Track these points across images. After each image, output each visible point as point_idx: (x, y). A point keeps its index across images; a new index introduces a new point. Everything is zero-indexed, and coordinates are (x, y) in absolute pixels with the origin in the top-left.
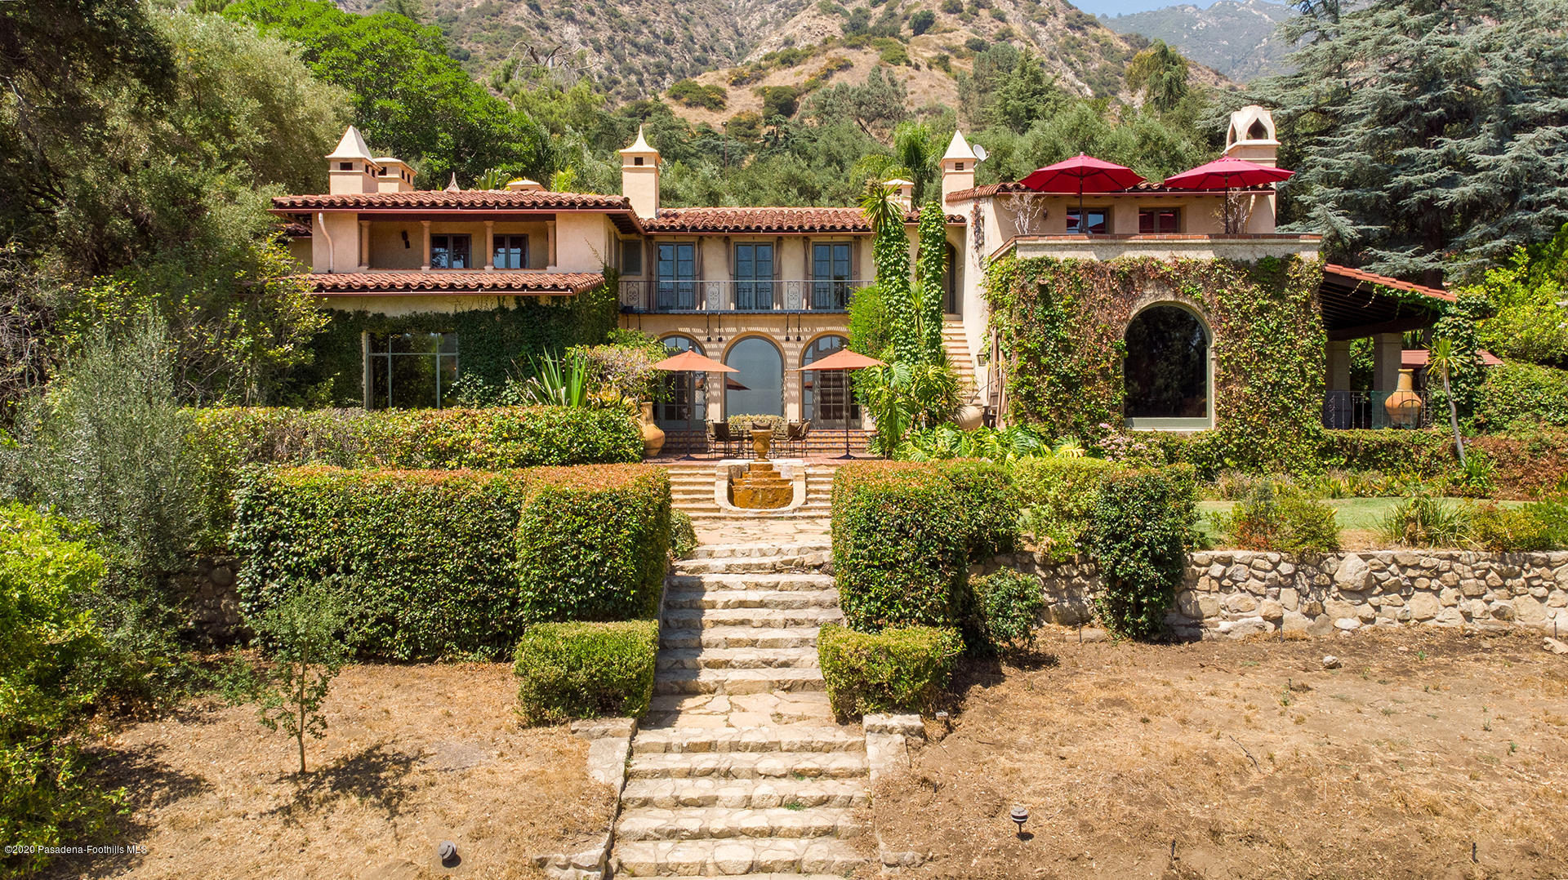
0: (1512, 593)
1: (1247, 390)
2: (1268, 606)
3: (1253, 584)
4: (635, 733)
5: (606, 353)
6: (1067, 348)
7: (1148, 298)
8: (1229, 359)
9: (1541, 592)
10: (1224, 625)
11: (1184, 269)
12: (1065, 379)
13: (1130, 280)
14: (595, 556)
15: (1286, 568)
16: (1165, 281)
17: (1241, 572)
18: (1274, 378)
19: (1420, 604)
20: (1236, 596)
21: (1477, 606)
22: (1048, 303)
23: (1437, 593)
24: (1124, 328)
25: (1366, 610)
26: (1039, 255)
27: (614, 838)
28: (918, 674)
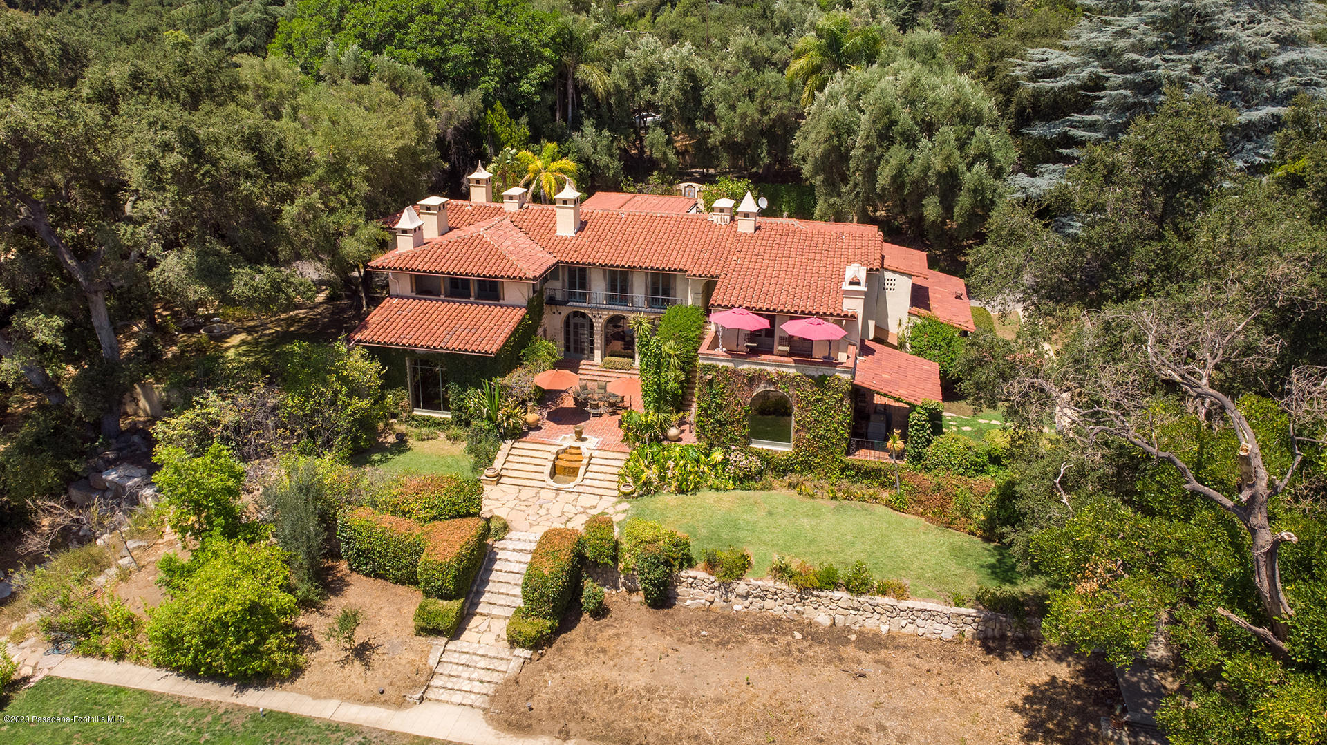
0: (804, 605)
1: (808, 436)
2: (709, 596)
3: (704, 587)
4: (446, 644)
5: (509, 380)
6: (720, 407)
7: (761, 388)
8: (800, 421)
9: (816, 606)
10: (688, 602)
11: (781, 377)
12: (719, 421)
13: (752, 380)
14: (440, 583)
15: (716, 584)
16: (770, 382)
17: (700, 583)
18: (823, 432)
19: (768, 603)
20: (696, 591)
21: (790, 607)
22: (711, 387)
23: (776, 600)
24: (749, 400)
25: (747, 603)
26: (710, 362)
27: (428, 686)
28: (531, 641)
